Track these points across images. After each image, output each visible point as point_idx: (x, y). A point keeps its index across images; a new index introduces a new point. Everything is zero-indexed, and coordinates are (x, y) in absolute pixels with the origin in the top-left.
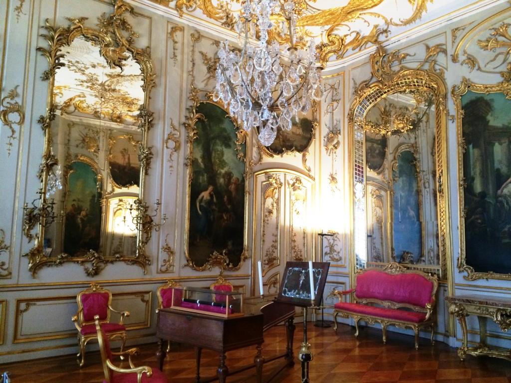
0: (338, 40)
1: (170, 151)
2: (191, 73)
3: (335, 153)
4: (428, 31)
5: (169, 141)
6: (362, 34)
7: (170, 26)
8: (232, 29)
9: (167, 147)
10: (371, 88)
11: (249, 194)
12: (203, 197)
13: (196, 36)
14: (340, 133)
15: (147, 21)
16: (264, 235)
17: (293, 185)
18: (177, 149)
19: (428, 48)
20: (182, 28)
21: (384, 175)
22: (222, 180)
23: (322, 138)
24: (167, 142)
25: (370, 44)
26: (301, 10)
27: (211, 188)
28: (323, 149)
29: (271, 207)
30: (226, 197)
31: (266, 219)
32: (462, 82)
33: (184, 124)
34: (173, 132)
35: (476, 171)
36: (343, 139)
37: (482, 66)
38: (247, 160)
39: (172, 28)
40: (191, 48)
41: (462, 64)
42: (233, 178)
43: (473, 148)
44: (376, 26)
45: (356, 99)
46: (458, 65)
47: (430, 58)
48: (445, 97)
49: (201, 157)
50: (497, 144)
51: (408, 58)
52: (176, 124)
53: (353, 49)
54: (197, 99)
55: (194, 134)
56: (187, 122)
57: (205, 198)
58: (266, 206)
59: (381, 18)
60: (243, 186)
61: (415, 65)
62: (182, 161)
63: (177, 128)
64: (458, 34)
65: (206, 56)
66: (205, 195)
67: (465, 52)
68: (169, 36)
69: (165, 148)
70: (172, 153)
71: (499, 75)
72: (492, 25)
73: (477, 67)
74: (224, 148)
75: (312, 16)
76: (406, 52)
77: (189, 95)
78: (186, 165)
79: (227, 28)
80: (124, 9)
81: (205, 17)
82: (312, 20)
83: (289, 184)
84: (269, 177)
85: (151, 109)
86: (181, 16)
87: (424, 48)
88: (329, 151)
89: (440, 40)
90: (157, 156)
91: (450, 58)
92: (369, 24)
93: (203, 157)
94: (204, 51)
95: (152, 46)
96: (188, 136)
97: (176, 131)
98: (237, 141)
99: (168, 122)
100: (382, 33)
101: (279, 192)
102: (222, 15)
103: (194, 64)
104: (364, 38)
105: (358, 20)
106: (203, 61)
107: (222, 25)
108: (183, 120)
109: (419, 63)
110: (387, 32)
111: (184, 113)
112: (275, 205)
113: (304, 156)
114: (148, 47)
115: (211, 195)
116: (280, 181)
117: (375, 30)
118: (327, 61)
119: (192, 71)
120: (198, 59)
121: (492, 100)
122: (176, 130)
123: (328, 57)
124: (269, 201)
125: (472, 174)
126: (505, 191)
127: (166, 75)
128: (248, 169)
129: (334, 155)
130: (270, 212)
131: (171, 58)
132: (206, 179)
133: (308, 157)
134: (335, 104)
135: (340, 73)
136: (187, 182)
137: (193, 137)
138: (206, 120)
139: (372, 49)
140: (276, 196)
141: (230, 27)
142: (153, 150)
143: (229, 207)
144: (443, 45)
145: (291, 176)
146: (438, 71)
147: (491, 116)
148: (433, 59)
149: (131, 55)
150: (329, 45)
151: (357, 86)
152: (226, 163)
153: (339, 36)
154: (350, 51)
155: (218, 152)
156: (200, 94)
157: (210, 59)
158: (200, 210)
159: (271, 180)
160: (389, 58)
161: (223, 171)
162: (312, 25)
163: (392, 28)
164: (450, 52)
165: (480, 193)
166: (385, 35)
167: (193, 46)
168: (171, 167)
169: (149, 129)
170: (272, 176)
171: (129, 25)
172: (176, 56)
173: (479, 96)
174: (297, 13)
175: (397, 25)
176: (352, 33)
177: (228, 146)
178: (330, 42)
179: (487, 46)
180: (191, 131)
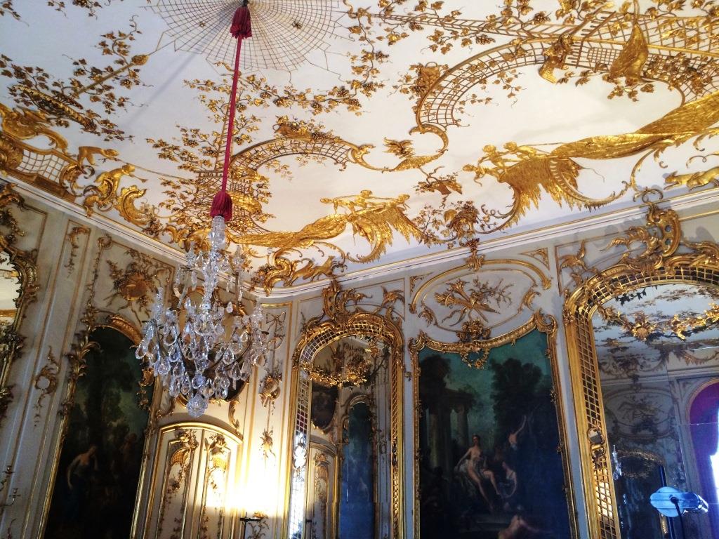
0: (288, 265)
1: (39, 392)
2: (91, 287)
3: (273, 403)
4: (386, 273)
5: (42, 378)
6: (315, 263)
7: (71, 226)
8: (156, 237)
9: (37, 387)
10: (322, 327)
11: (149, 458)
12: (79, 461)
13: (106, 241)
14: (281, 378)
15: (40, 217)
16: (162, 520)
17: (214, 445)
18: (51, 390)
19: (385, 292)
20: (88, 230)
21: (332, 434)
22: (111, 437)
23: (258, 383)
24: (38, 380)
25: (323, 276)
26: (246, 228)
27: (92, 449)
28: (258, 396)
29: (177, 478)
30: (114, 462)
31: (168, 495)
32: (419, 336)
33: (69, 355)
34: (50, 366)
35: (433, 441)
36: (284, 385)
37: (439, 321)
38: (152, 410)
39: (74, 229)
40: (97, 256)
41: (419, 316)
42: (129, 434)
43: (430, 413)
44: (331, 258)
45: (304, 338)
46: (416, 316)
47: (387, 304)
48: (402, 350)
49: (85, 404)
50: (453, 411)
51: (364, 299)
52: (56, 355)
53: (305, 278)
54: (93, 322)
55: (81, 370)
56: (74, 352)
57: (81, 464)
58: (171, 476)
59: (337, 250)
60: (142, 447)
61: (372, 309)
62: (55, 407)
63: (57, 360)
64: (416, 282)
65: (115, 267)
66: (82, 459)
67: (423, 304)
68: (68, 237)
69: (33, 388)
70: (42, 395)
71: (455, 334)
72: (449, 280)
73: (434, 322)
74: (121, 390)
75: (258, 236)
76: (362, 292)
77: (82, 316)
78: (60, 413)
79: (149, 235)
80: (10, 199)
81: (121, 219)
82: (258, 240)
83: (207, 444)
84: (180, 433)
85: (23, 333)
86: (90, 216)
87: (382, 292)
88: (265, 400)
89: (398, 286)
90: (19, 400)
91: (407, 307)
92: (323, 253)
93: (88, 404)
94: (114, 261)
95: (41, 249)
96: (71, 372)
97: (54, 365)
98: (142, 382)
99: (45, 352)
100: (337, 266)
101: (192, 457)
102: (144, 219)
103: (96, 276)
104: (317, 268)
105: (311, 248)
106: (110, 273)
107: (143, 231)
108: (68, 349)
109: (376, 308)
110: (343, 267)
111: (71, 339)
112: (184, 474)
113: (232, 405)
114: (36, 250)
115: (91, 459)
116: (195, 440)
117: (330, 262)
118: (272, 287)
119: (93, 284)
120: (104, 270)
121: (449, 360)
122: (55, 362)
123: (273, 283)
124: (176, 468)
125: (428, 444)
126: (462, 468)
127: (54, 288)
128: (151, 422)
129: (272, 405)
130: (176, 485)
131: (65, 266)
132: (87, 435)
133: (236, 407)
134: (278, 340)
135: (286, 304)
136: (59, 438)
137: (79, 374)
138: (101, 351)
139: (325, 282)
140: (187, 461)
141: (154, 234)
142: (14, 391)
143: (116, 477)
144: (400, 291)
145: (211, 432)
146: (395, 320)
147: (448, 377)
148: (391, 305)
149: (8, 258)
150: (276, 269)
151: (306, 322)
152: (121, 412)
153: (288, 260)
154: (300, 280)
155: (113, 397)
156: (99, 314)
157: (120, 271)
158: (71, 483)
159: (182, 438)
160: (344, 295)
161: (115, 424)
162: (257, 244)
163: (348, 263)
164: (408, 300)
165: (435, 469)
166: (340, 269)
167: (99, 253)
168: (37, 415)
169: (14, 360)
170: (184, 433)
171: (14, 220)
172: (73, 264)
173: (435, 354)
174: (241, 229)
175: (354, 261)
176: (304, 260)
177: (128, 388)
178: (277, 266)
179: (444, 301)
180: (77, 366)
